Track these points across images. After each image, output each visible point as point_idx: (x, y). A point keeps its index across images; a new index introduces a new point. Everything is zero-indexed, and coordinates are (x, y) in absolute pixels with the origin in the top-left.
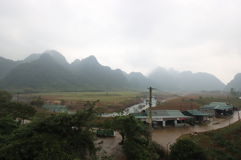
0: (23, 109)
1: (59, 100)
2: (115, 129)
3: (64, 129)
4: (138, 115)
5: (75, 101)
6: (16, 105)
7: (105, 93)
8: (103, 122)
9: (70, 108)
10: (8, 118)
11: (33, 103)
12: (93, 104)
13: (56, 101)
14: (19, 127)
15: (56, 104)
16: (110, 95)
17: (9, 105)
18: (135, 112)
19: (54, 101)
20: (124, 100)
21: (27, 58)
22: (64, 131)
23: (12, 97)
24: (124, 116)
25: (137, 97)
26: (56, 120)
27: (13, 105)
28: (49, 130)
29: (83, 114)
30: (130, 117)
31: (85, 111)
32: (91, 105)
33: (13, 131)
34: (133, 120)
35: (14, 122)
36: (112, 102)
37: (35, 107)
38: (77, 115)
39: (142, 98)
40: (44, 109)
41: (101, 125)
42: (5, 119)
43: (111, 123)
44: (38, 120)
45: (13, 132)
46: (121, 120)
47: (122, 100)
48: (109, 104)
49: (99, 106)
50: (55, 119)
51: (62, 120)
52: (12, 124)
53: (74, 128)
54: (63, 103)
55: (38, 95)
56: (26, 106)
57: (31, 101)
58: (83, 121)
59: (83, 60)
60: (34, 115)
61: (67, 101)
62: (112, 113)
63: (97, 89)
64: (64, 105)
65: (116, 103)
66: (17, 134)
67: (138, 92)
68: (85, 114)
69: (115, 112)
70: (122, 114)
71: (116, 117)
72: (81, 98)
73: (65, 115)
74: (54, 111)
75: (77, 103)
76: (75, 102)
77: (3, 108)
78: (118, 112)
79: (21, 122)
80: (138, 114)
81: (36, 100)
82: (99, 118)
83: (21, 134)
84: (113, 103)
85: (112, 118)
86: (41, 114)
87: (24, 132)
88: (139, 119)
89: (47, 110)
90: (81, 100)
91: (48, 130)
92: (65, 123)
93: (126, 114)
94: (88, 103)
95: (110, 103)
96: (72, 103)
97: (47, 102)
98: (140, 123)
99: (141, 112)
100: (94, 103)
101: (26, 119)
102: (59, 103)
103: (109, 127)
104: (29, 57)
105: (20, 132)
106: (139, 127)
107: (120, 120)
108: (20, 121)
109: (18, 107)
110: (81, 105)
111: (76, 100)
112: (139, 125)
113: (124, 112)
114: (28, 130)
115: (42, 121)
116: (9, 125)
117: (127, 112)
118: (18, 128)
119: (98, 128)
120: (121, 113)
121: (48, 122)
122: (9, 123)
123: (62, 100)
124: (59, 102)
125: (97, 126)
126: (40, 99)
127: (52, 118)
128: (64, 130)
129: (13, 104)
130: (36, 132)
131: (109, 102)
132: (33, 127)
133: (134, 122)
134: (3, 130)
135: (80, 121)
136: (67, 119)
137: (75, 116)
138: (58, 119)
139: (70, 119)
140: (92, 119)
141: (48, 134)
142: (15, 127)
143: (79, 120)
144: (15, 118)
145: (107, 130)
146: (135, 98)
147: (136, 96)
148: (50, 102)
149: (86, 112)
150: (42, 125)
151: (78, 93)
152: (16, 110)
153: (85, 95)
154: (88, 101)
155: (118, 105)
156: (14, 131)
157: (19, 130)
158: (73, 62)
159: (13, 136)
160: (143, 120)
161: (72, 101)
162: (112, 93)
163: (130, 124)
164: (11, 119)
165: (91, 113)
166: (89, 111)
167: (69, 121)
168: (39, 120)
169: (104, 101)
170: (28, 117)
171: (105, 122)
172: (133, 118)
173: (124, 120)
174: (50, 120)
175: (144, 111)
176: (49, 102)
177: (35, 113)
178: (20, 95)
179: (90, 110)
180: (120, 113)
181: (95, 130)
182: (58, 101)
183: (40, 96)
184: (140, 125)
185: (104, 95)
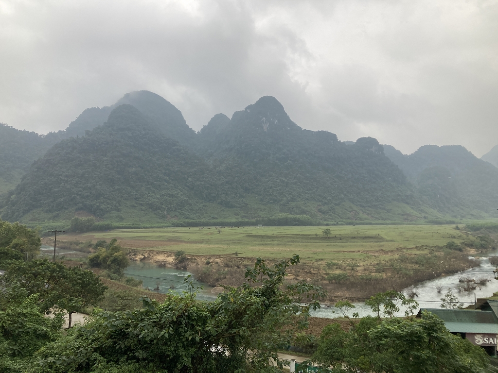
0: (68, 280)
1: (169, 253)
2: (363, 366)
3: (184, 353)
4: (461, 321)
5: (219, 256)
6: (48, 268)
7: (319, 230)
8: (315, 335)
9: (204, 280)
10: (26, 308)
11: (96, 263)
12: (276, 270)
13: (160, 258)
14: (56, 336)
15: (162, 265)
16: (340, 238)
17: (30, 267)
18: (443, 306)
19: (154, 257)
20: (396, 256)
21: (73, 123)
22: (187, 361)
23: (40, 245)
24: (398, 321)
25: (450, 246)
26: (160, 321)
27: (40, 269)
28: (140, 354)
29: (242, 304)
30: (425, 328)
31: (250, 293)
32: (270, 276)
33: (40, 347)
34: (436, 338)
35: (43, 322)
36: (349, 265)
37: (102, 274)
38: (225, 309)
39: (473, 251)
40: (128, 281)
41: (311, 346)
42: (19, 310)
43: (347, 342)
44: (106, 318)
45: (39, 351)
46: (386, 337)
47: (387, 257)
48: (338, 272)
49: (301, 278)
50: (154, 316)
51: (177, 324)
52: (37, 326)
53: (217, 353)
54: (182, 261)
55: (108, 236)
56: (76, 271)
57: (91, 256)
58: (243, 331)
59: (236, 114)
60: (100, 300)
61: (193, 256)
62: (349, 305)
63: (290, 216)
64: (185, 269)
65: (365, 270)
66: (50, 359)
67: (454, 226)
68: (252, 305)
69: (359, 300)
70: (389, 313)
71: (367, 323)
72: (238, 248)
73: (187, 305)
74: (158, 289)
75: (227, 266)
76: (218, 260)
77: (16, 277)
78: (374, 304)
79: (61, 322)
80: (459, 314)
81: (103, 252)
82: (301, 325)
83: (58, 363)
84: (353, 269)
85: (352, 323)
86: (119, 296)
87: (67, 355)
88: (463, 335)
89: (136, 285)
90: (236, 254)
91: (137, 354)
92: (187, 335)
93: (407, 313)
94: (258, 268)
95: (339, 267)
96: (208, 263)
97: (136, 260)
98: (467, 351)
99: (470, 307)
100: (282, 267)
101: (78, 311)
102: (169, 264)
103: (340, 359)
104: (79, 119)
105: (57, 354)
106: (464, 367)
107: (380, 336)
108: (59, 320)
109: (55, 274)
110: (238, 270)
111: (220, 254)
112: (467, 360)
113: (398, 303)
114: (78, 348)
115: (117, 323)
116: (29, 330)
117: (411, 304)
118: (54, 340)
119: (299, 356)
120: (387, 306)
121: (136, 326)
122: (29, 325)
123: (178, 254)
124: (171, 259)
125: (296, 351)
126: (116, 249)
127: (147, 313)
128: (185, 358)
129: (42, 264)
130: (102, 358)
131: (336, 262)
132: (93, 341)
133: (444, 348)
134: (14, 343)
135: (234, 331)
136: (193, 320)
137: (219, 309)
138: (163, 320)
139: (203, 320)
140: (277, 324)
141: (137, 365)
142: (45, 337)
143: (230, 326)
144: (46, 309)
145: (332, 367)
146: (439, 248)
147: (443, 243)
148: (145, 258)
149: (253, 299)
150: (120, 334)
151: (227, 230)
152: (49, 283)
153: (249, 236)
154: (259, 261)
155: (373, 274)
156: (43, 349)
157: (55, 346)
158: (207, 124)
159: (38, 365)
160: (480, 341)
161: (210, 258)
162: (346, 230)
163: (424, 353)
164: (36, 310)
165: (272, 301)
166: (263, 295)
167: (200, 326)
168: (110, 317)
169: (317, 261)
170: (83, 307)
171: (323, 337)
172: (436, 331)
173: (399, 337)
174: (142, 320)
175: (484, 304)
176: (141, 260)
177: (102, 293)
178: (61, 238)
179: (269, 293)
180: (382, 307)
181: (288, 364)
182: (168, 256)
183: (115, 240)
184: (469, 360)
185: (316, 238)
